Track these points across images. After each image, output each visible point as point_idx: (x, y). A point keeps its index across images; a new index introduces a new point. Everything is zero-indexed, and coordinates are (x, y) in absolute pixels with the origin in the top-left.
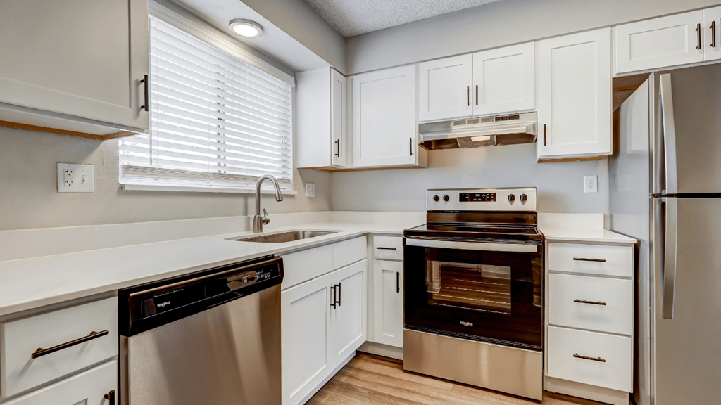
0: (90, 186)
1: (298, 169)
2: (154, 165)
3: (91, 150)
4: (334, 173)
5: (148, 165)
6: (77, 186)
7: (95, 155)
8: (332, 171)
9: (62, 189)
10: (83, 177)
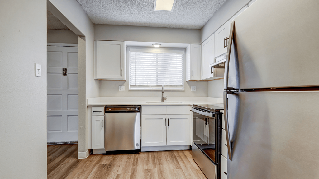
0: (124, 90)
1: (186, 82)
2: (136, 85)
3: (124, 83)
4: (209, 82)
5: (134, 85)
6: (122, 90)
7: (125, 84)
8: (208, 81)
9: (120, 90)
10: (123, 88)
